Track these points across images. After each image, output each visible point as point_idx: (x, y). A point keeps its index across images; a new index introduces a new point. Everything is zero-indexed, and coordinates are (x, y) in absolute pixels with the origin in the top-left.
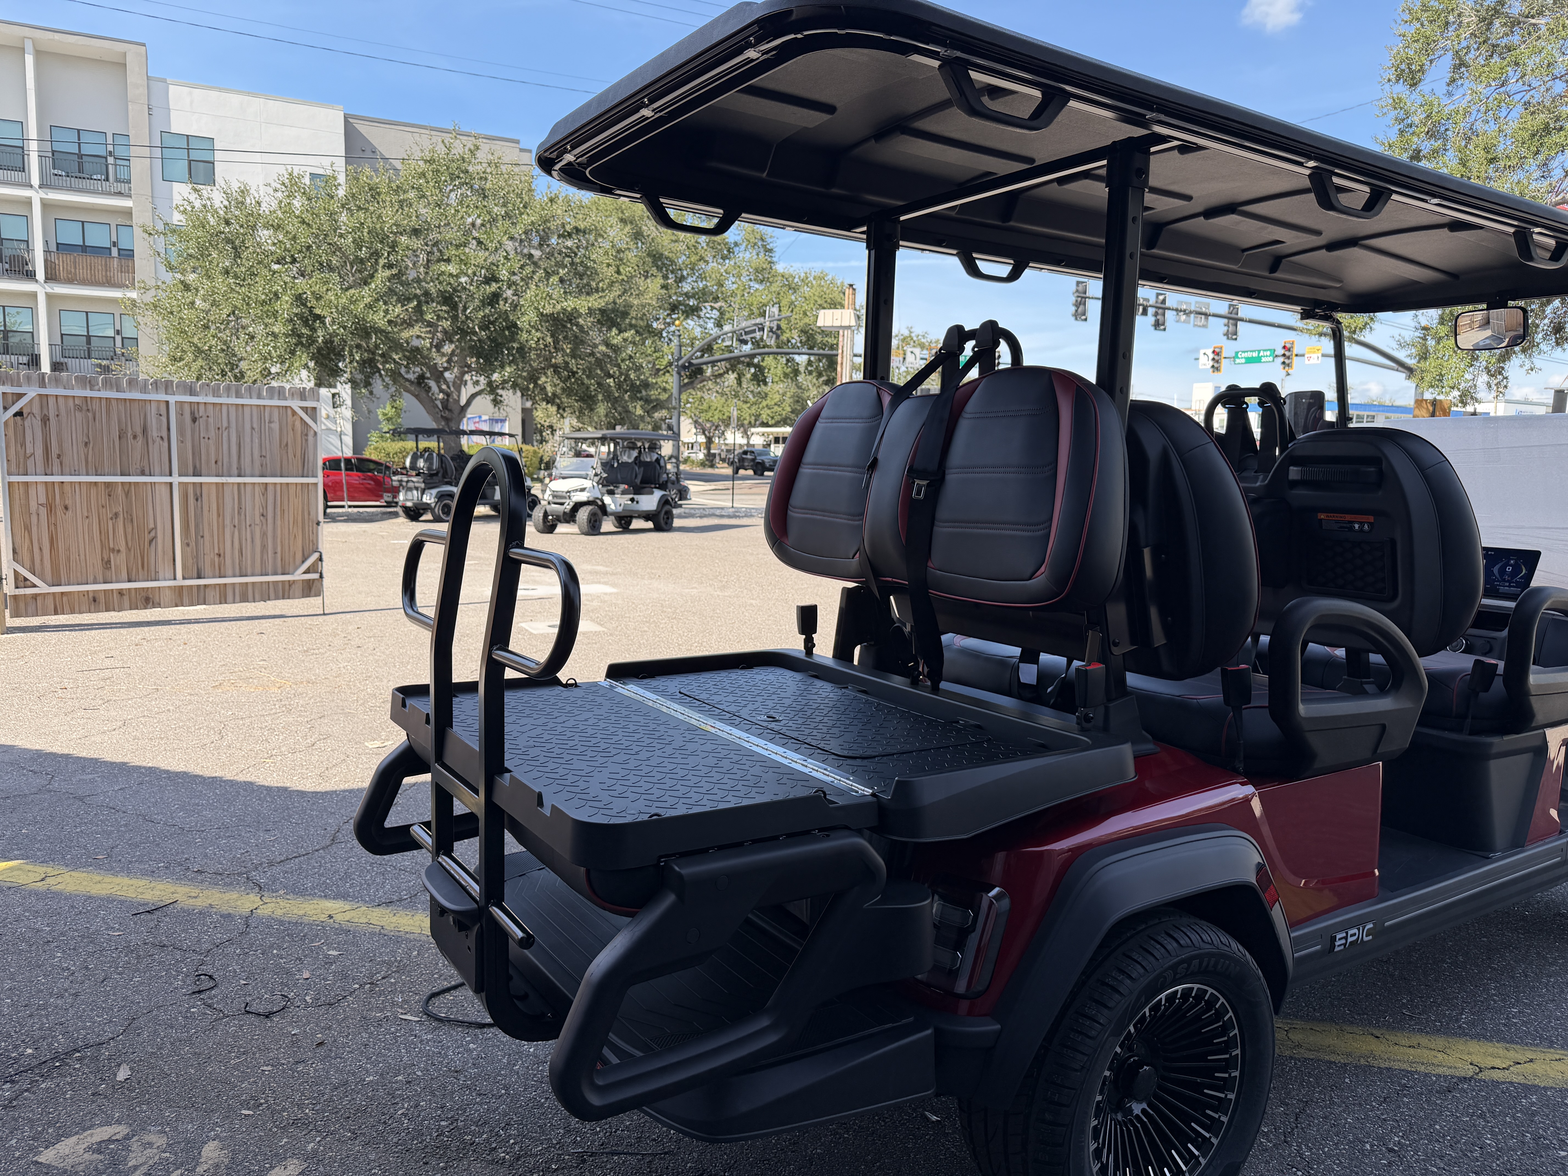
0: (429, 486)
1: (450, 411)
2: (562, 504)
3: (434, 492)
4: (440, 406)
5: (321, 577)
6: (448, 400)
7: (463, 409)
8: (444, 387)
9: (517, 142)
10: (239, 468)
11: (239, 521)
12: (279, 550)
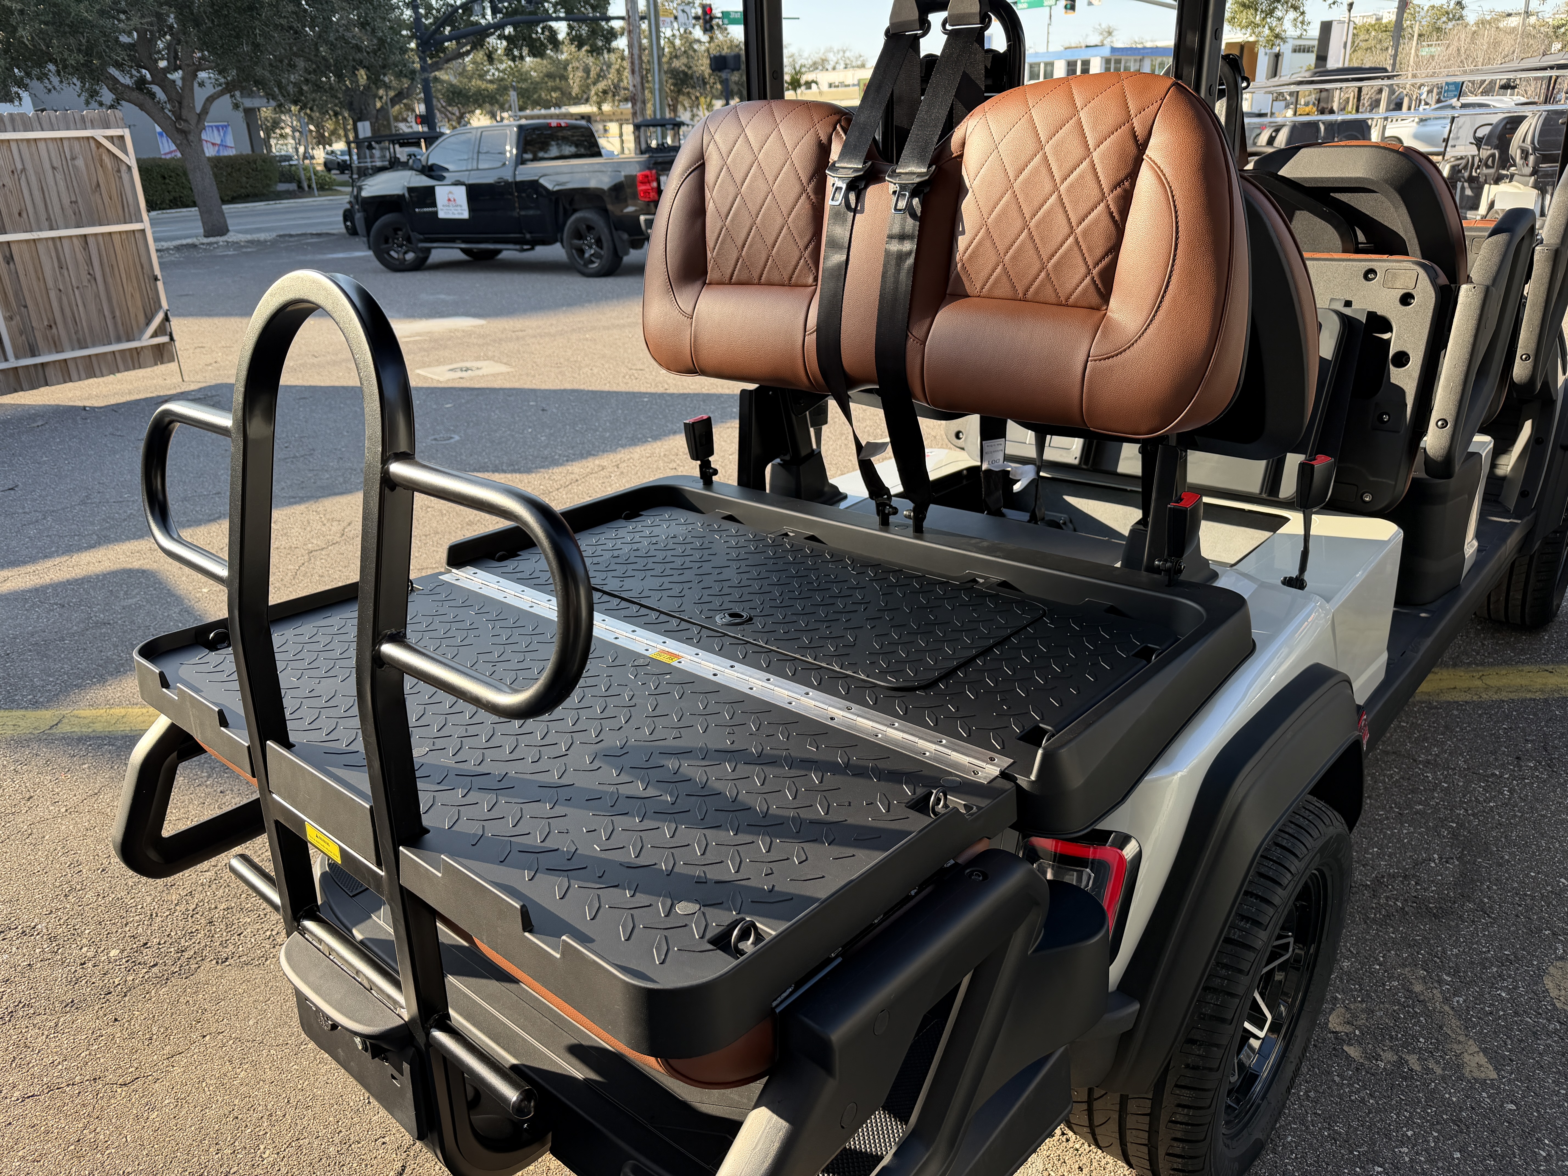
1: (185, 121)
4: (172, 116)
5: (172, 339)
6: (180, 108)
7: (201, 118)
10: (49, 219)
11: (64, 283)
12: (118, 314)
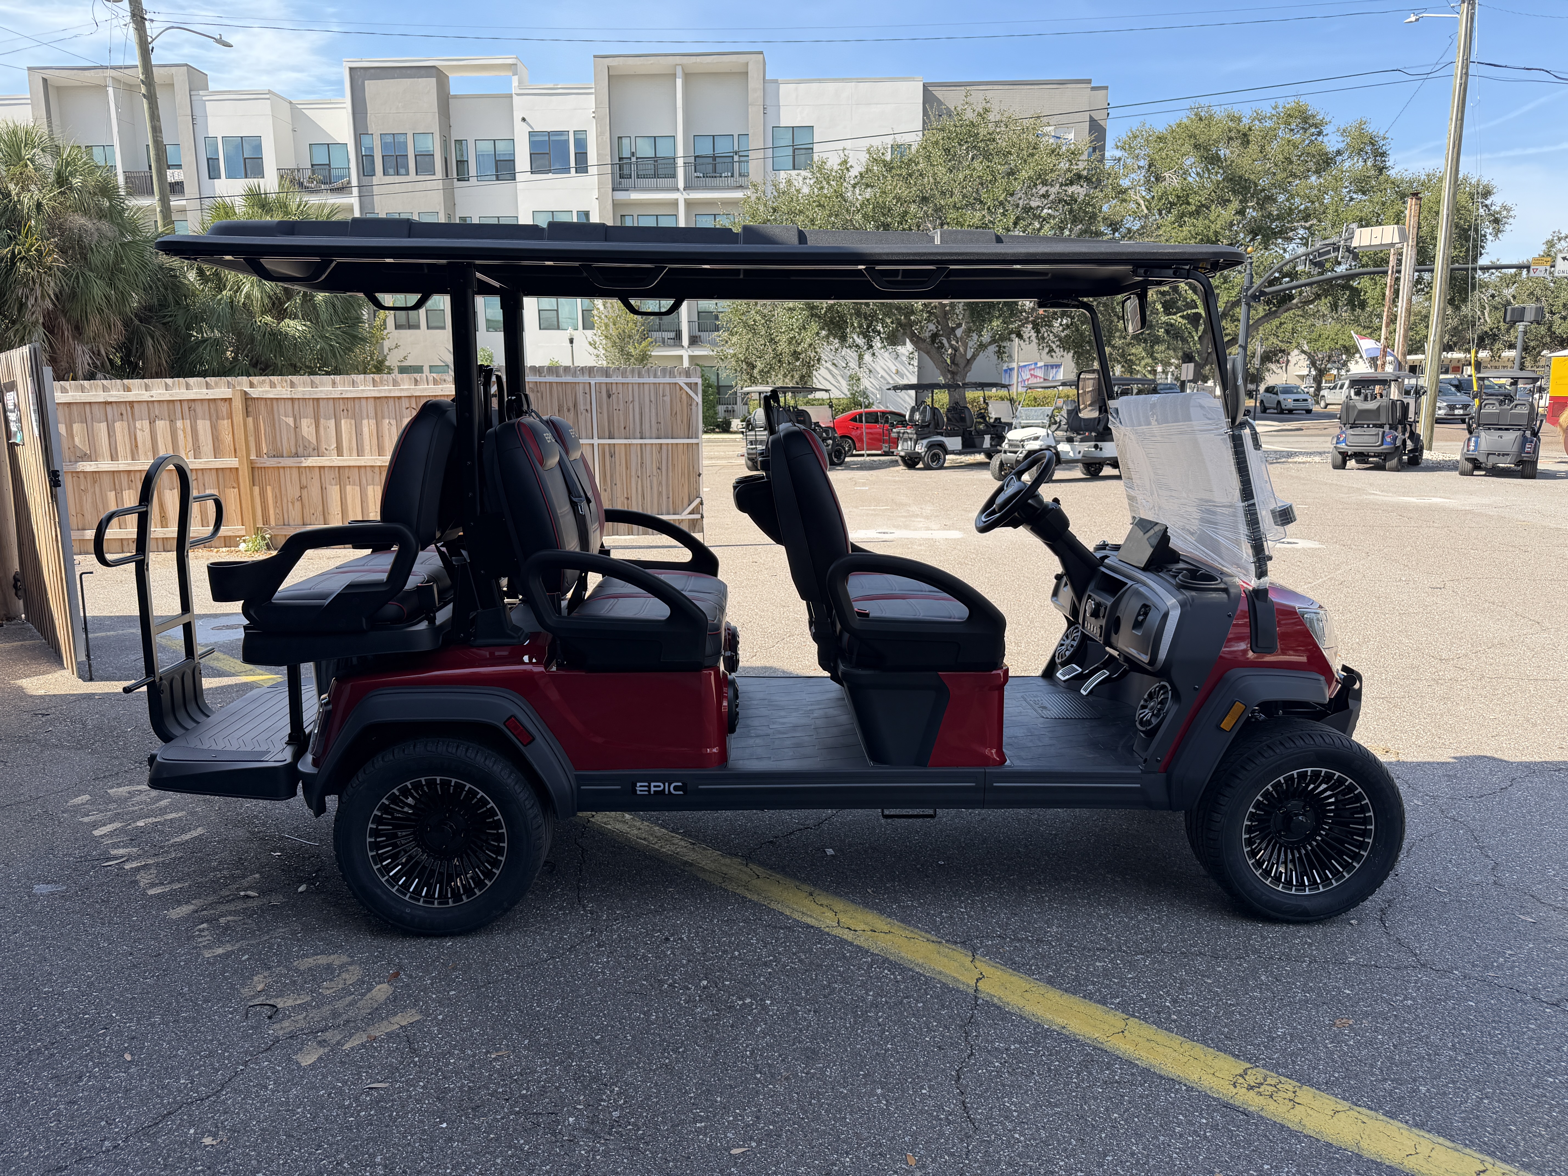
0: (920, 437)
1: (957, 365)
2: (1015, 452)
3: (925, 442)
4: (949, 361)
5: (702, 517)
6: (955, 355)
7: (969, 362)
8: (953, 342)
9: (1089, 81)
10: (641, 432)
11: (642, 473)
12: (671, 496)
